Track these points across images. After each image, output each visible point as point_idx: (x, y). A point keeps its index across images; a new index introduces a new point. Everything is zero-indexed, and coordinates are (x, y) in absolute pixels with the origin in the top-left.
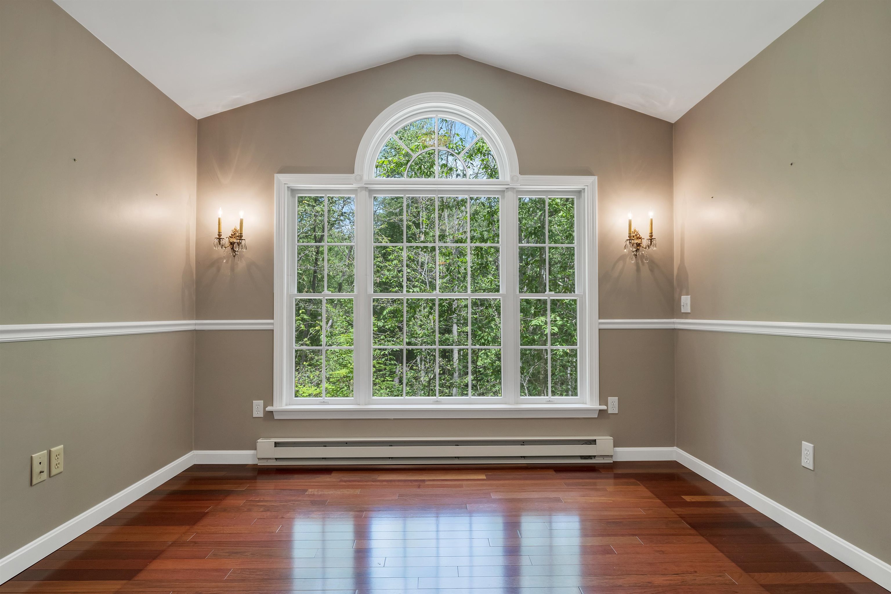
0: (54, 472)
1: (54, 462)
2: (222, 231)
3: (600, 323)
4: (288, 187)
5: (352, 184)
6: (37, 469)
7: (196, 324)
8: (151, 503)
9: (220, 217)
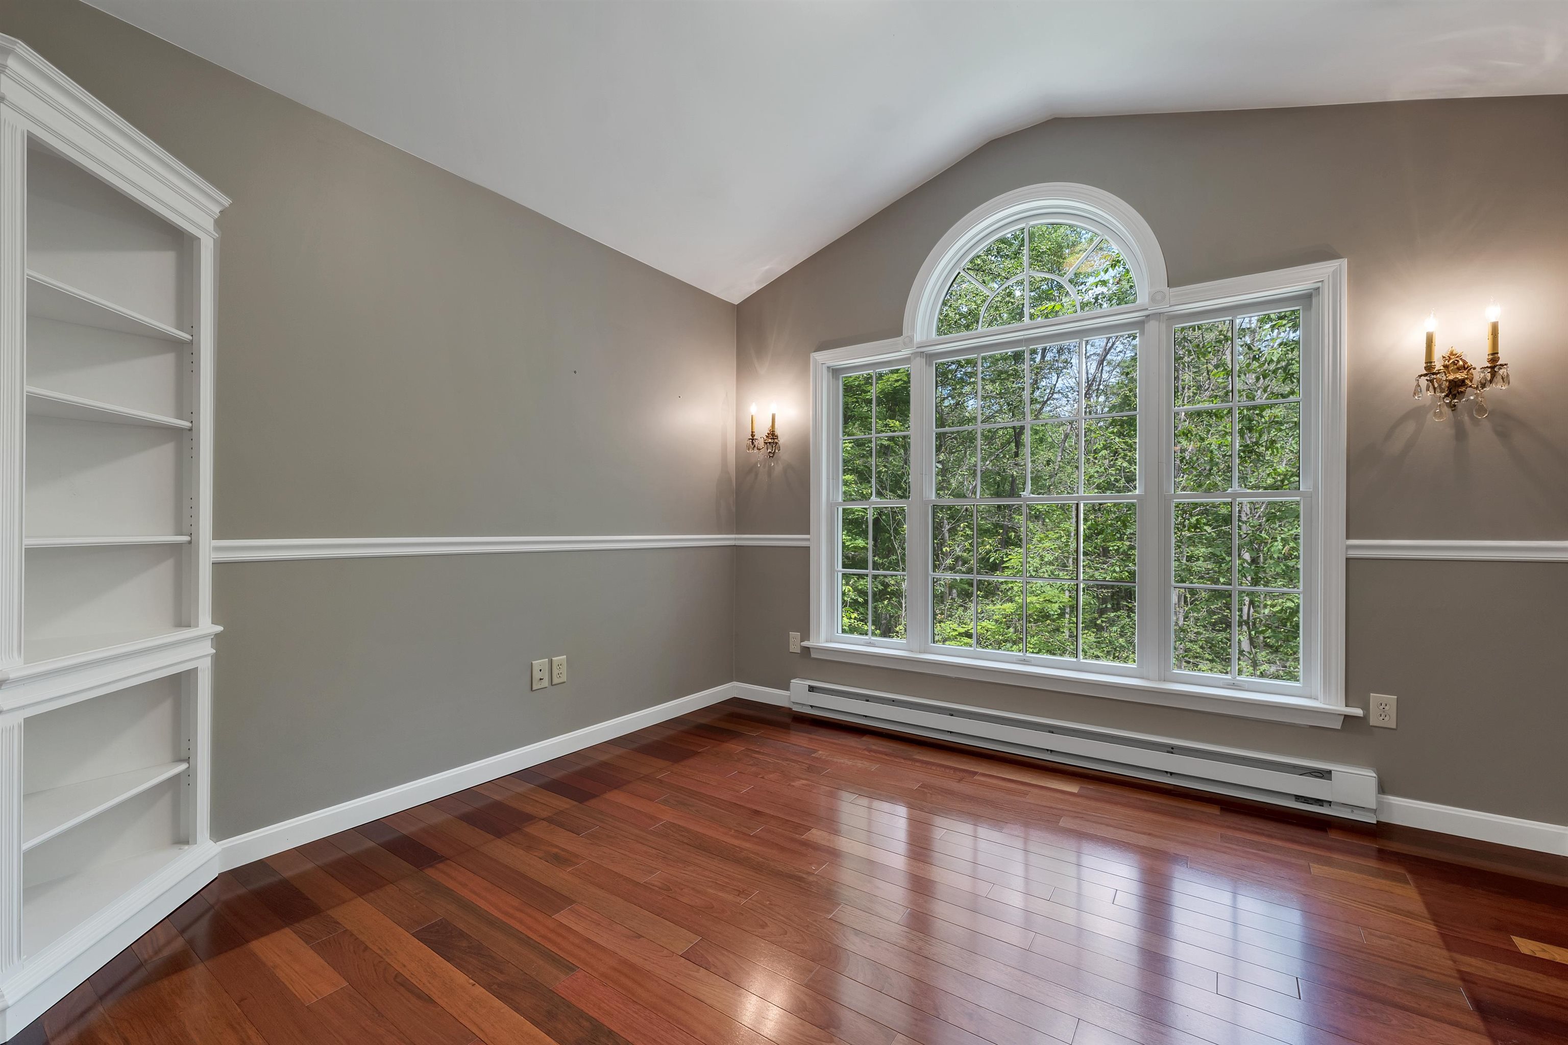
0: (556, 681)
1: (555, 671)
2: (756, 430)
3: (1349, 547)
4: (828, 367)
5: (901, 351)
6: (537, 675)
7: (735, 539)
8: (671, 732)
9: (753, 414)
